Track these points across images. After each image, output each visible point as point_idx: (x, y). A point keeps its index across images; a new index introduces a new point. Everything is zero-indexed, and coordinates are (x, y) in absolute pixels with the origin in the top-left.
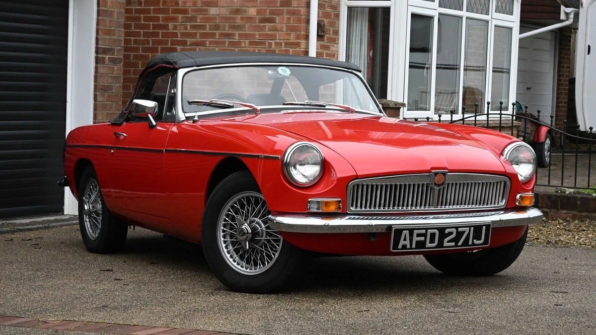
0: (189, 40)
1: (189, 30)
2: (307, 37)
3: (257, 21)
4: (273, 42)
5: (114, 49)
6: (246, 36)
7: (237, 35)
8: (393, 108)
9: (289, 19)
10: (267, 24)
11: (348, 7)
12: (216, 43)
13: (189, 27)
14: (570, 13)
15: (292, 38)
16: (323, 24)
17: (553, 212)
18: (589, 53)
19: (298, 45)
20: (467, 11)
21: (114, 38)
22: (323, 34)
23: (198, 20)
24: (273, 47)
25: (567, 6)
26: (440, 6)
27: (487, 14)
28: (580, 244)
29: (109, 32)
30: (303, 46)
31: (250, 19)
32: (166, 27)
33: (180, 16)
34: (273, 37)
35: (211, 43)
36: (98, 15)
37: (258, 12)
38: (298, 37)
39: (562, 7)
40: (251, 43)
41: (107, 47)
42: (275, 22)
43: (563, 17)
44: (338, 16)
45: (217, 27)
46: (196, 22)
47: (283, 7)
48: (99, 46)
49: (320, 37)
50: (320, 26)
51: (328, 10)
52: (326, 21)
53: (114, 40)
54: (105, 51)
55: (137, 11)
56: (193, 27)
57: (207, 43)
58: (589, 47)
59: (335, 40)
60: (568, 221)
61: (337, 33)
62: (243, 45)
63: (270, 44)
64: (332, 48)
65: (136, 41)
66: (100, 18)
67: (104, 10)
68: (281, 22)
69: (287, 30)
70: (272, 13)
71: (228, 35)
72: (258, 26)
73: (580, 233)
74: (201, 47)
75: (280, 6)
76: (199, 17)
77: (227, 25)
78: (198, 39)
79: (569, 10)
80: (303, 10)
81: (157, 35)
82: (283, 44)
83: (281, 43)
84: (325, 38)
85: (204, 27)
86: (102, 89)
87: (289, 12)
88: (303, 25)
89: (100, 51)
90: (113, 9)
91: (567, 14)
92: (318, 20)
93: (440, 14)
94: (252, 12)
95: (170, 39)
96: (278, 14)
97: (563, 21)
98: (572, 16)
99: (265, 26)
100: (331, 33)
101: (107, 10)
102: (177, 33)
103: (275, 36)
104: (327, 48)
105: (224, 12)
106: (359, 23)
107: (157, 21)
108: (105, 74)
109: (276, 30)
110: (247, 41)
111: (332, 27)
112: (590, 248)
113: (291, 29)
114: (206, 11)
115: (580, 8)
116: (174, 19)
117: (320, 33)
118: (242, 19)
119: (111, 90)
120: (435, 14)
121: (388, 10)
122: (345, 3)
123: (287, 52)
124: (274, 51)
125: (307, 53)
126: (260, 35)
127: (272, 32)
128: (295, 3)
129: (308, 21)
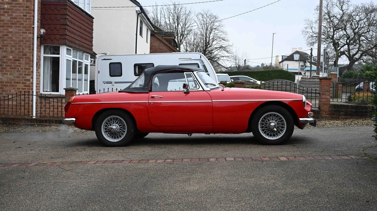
2: (33, 67)
3: (13, 60)
4: (20, 68)
6: (9, 66)
7: (5, 65)
9: (26, 60)
10: (17, 62)
11: (43, 57)
15: (27, 67)
18: (99, 73)
19: (30, 69)
20: (78, 59)
25: (91, 58)
26: (73, 57)
27: (83, 60)
31: (10, 60)
37: (13, 57)
38: (30, 66)
40: (10, 68)
42: (20, 61)
44: (40, 59)
52: (37, 61)
58: (99, 71)
59: (39, 68)
61: (40, 65)
62: (7, 69)
63: (18, 69)
64: (39, 70)
68: (23, 61)
69: (25, 64)
70: (19, 58)
72: (13, 62)
75: (22, 56)
80: (31, 57)
83: (23, 68)
87: (25, 58)
88: (31, 62)
93: (73, 60)
94: (11, 57)
96: (22, 59)
98: (93, 61)
109: (21, 64)
110: (9, 68)
111: (39, 63)
113: (26, 64)
115: (96, 59)
118: (7, 59)
120: (71, 60)
121: (59, 58)
122: (42, 55)
123: (25, 72)
124: (20, 71)
125: (33, 72)
126: (14, 65)
127: (19, 65)
128: (28, 55)
129: (33, 61)
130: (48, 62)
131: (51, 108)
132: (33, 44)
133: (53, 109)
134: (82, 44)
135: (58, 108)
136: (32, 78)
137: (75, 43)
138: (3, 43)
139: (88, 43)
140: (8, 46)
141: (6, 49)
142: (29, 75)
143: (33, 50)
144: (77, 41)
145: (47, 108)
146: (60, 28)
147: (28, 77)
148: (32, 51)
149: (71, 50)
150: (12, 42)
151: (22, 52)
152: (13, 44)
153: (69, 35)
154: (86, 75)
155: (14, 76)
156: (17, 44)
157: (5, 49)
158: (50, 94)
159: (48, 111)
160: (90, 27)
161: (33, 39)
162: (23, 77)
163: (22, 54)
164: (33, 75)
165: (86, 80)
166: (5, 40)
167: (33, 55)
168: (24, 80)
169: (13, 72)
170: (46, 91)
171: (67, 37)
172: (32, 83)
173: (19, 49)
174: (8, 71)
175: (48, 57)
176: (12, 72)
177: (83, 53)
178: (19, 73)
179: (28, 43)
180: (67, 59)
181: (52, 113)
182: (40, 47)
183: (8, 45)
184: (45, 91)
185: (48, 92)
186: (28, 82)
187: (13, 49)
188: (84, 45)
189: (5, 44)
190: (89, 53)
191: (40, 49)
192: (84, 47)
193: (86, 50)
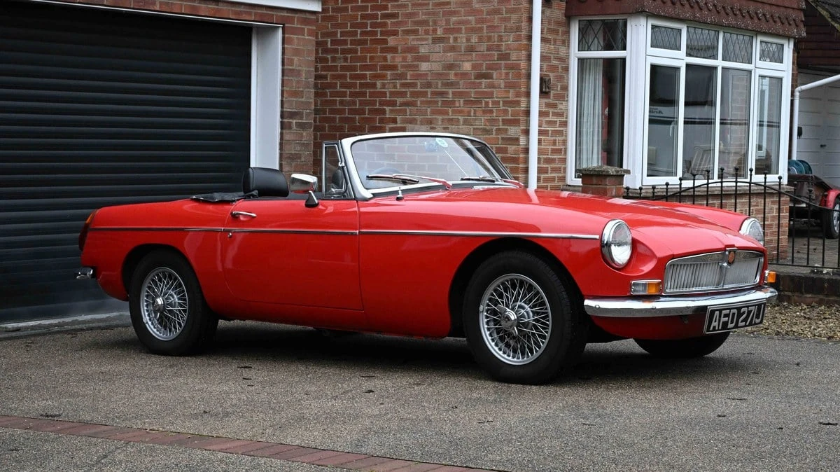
0: (399, 100)
1: (399, 89)
2: (528, 94)
3: (473, 77)
4: (490, 100)
5: (303, 113)
6: (461, 94)
7: (451, 93)
8: (613, 175)
9: (507, 74)
10: (484, 81)
11: (578, 59)
12: (429, 102)
13: (398, 85)
15: (511, 96)
16: (547, 79)
17: (797, 296)
19: (518, 103)
20: (723, 60)
21: (303, 100)
22: (547, 90)
23: (408, 77)
24: (490, 106)
26: (689, 55)
27: (750, 62)
28: (815, 335)
29: (295, 94)
30: (523, 105)
31: (464, 75)
32: (374, 85)
33: (389, 73)
34: (490, 95)
35: (422, 102)
36: (283, 75)
37: (474, 67)
38: (518, 95)
40: (466, 102)
41: (293, 110)
42: (492, 78)
44: (567, 69)
45: (429, 85)
46: (406, 79)
47: (501, 60)
48: (285, 110)
49: (544, 93)
50: (543, 81)
51: (555, 62)
52: (552, 75)
53: (302, 102)
54: (293, 115)
55: (343, 68)
56: (403, 85)
57: (419, 103)
59: (563, 97)
60: (812, 307)
61: (566, 88)
62: (458, 105)
63: (487, 103)
65: (342, 102)
66: (286, 78)
67: (291, 70)
68: (499, 78)
69: (505, 87)
70: (489, 67)
71: (442, 94)
72: (474, 83)
73: (820, 322)
74: (412, 108)
75: (498, 60)
76: (409, 73)
77: (440, 82)
78: (409, 98)
80: (523, 64)
81: (364, 94)
82: (501, 102)
83: (499, 102)
84: (552, 95)
85: (414, 85)
86: (289, 158)
87: (507, 67)
88: (523, 81)
89: (286, 115)
90: (300, 68)
92: (540, 74)
93: (688, 66)
94: (467, 66)
95: (378, 99)
96: (496, 70)
99: (481, 83)
100: (559, 89)
101: (293, 70)
102: (385, 93)
103: (492, 93)
104: (554, 106)
105: (436, 67)
106: (592, 77)
107: (364, 79)
108: (293, 141)
109: (493, 86)
110: (462, 101)
111: (560, 82)
112: (824, 341)
113: (509, 85)
114: (417, 66)
116: (383, 77)
117: (544, 90)
118: (456, 75)
119: (300, 158)
120: (681, 64)
122: (575, 53)
123: (506, 112)
124: (491, 112)
125: (528, 113)
126: (476, 93)
127: (489, 90)
128: (514, 56)
129: (529, 76)
132: (530, 20)
136: (527, 132)
137: (694, 5)
138: (448, 22)
140: (459, 31)
141: (456, 39)
142: (515, 122)
143: (530, 38)
147: (513, 131)
148: (525, 42)
149: (680, 31)
150: (470, 18)
151: (498, 48)
152: (473, 23)
155: (474, 129)
156: (482, 21)
157: (451, 41)
162: (499, 131)
163: (496, 53)
164: (528, 123)
166: (453, 13)
167: (529, 57)
168: (503, 139)
169: (472, 114)
172: (527, 151)
173: (489, 38)
174: (460, 112)
175: (594, 58)
176: (469, 112)
177: (750, 37)
178: (488, 117)
179: (514, 17)
180: (652, 66)
182: (568, 25)
183: (461, 28)
186: (513, 147)
187: (474, 39)
189: (452, 26)
190: (788, 38)
191: (568, 33)
192: (750, 15)
193: (764, 27)
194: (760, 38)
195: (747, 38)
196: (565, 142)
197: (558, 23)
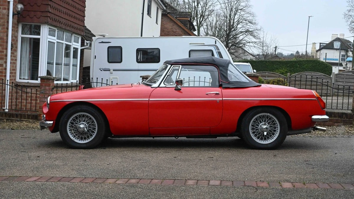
2: (7, 49)
11: (21, 37)
14: (88, 43)
16: (12, 44)
18: (95, 58)
19: (3, 52)
20: (65, 41)
22: (12, 48)
25: (87, 41)
27: (71, 43)
30: (5, 52)
38: (3, 49)
39: (85, 41)
43: (85, 44)
44: (17, 41)
51: (14, 38)
52: (13, 42)
58: (95, 56)
59: (16, 50)
61: (17, 47)
79: (88, 42)
80: (5, 38)
84: (13, 50)
88: (5, 44)
91: (87, 43)
93: (57, 42)
97: (86, 46)
100: (15, 47)
104: (14, 53)
111: (15, 45)
115: (92, 42)
120: (55, 42)
121: (39, 39)
122: (20, 35)
125: (6, 55)
129: (7, 42)
130: (27, 43)
131: (28, 99)
132: (8, 22)
133: (31, 100)
134: (70, 23)
135: (36, 99)
136: (6, 62)
137: (60, 22)
139: (78, 22)
142: (2, 59)
143: (8, 29)
144: (63, 19)
145: (24, 99)
146: (42, 4)
147: (1, 62)
148: (6, 30)
149: (55, 30)
153: (52, 12)
154: (75, 59)
158: (28, 83)
159: (25, 103)
160: (81, 4)
161: (8, 16)
164: (6, 59)
165: (75, 65)
167: (7, 36)
170: (24, 79)
171: (49, 15)
172: (6, 69)
175: (27, 38)
177: (71, 34)
179: (2, 21)
180: (49, 41)
181: (29, 105)
182: (18, 25)
184: (22, 78)
185: (26, 79)
186: (1, 68)
188: (73, 24)
190: (80, 35)
191: (18, 28)
192: (73, 27)
193: (76, 31)
194: (74, 35)
195: (70, 34)
196: (16, 66)
197: (15, 24)
